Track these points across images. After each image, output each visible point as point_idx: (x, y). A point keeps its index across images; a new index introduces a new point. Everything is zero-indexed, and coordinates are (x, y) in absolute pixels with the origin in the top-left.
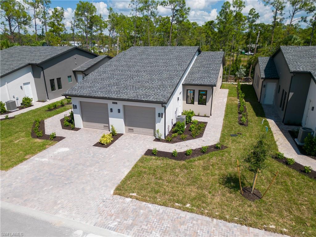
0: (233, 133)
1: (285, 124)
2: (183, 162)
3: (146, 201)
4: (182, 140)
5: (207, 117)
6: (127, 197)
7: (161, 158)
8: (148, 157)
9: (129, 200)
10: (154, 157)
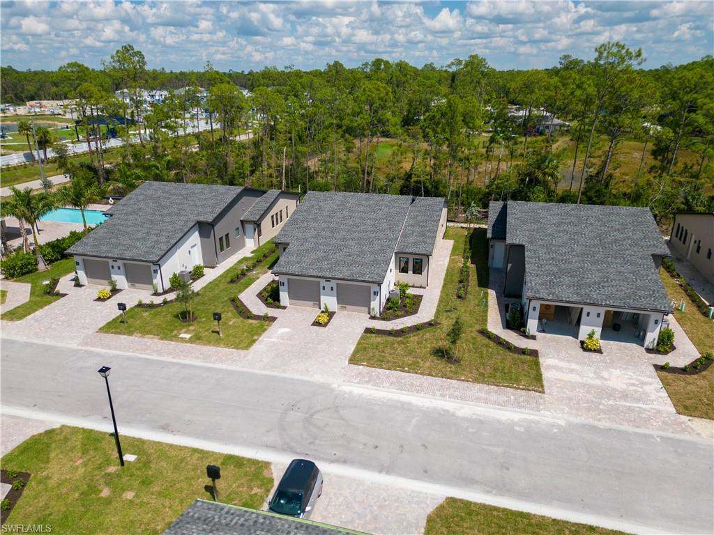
0: (448, 308)
1: (506, 296)
2: (400, 339)
3: (375, 367)
4: (398, 317)
5: (423, 288)
6: (360, 365)
7: (380, 335)
8: (368, 335)
9: (361, 367)
10: (373, 335)
